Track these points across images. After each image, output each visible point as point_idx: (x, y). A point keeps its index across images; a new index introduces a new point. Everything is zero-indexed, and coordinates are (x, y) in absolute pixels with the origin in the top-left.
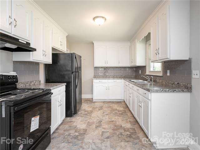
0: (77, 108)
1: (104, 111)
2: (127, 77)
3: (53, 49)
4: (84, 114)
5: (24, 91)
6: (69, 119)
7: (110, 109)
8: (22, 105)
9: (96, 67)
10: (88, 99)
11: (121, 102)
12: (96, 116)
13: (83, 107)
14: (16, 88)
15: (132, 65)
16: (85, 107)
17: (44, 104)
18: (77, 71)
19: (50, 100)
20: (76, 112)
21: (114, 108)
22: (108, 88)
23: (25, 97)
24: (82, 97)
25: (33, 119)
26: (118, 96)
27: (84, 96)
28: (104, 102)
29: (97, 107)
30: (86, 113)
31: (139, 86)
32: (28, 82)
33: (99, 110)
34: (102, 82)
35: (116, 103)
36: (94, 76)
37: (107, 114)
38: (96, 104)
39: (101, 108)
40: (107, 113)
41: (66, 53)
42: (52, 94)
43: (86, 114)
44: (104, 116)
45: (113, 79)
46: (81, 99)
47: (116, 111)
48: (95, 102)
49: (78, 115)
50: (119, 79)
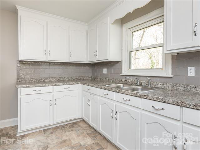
22: (53, 102)
34: (39, 92)
50: (75, 83)
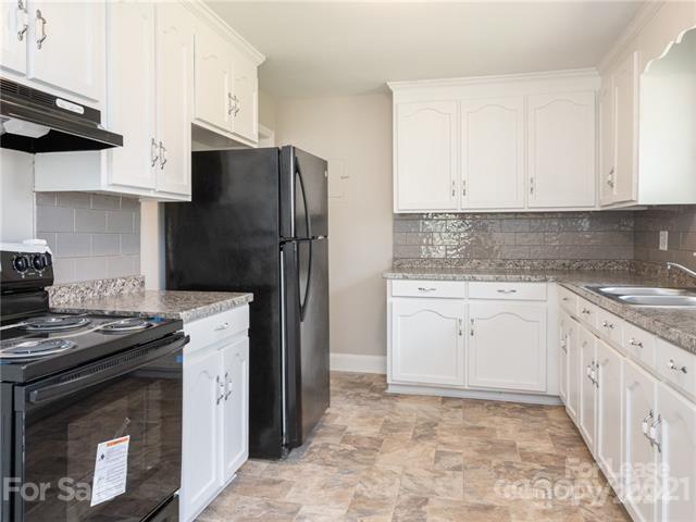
0: (305, 422)
1: (441, 448)
2: (578, 269)
3: (198, 133)
4: (337, 454)
5: (74, 320)
6: (268, 469)
7: (476, 442)
8: (58, 381)
9: (403, 216)
10: (362, 376)
11: (540, 407)
12: (399, 471)
13: (336, 416)
14: (44, 309)
15: (615, 199)
16: (344, 414)
17: (152, 386)
18: (302, 234)
19: (180, 371)
20: (300, 436)
21: (499, 436)
22: (465, 327)
23: (74, 347)
24: (332, 368)
25: (102, 448)
26: (526, 375)
27: (341, 362)
28: (445, 399)
29: (405, 425)
30: (350, 447)
31: (644, 321)
32: (94, 283)
33: (417, 438)
34: (433, 294)
35: (514, 410)
36: (395, 259)
37: (458, 468)
38: (401, 404)
39: (428, 430)
40: (460, 460)
41: (255, 146)
42: (187, 340)
43: (349, 455)
44: (444, 475)
45: (497, 280)
46: (324, 375)
47: (507, 457)
48: (396, 396)
49: (310, 453)
50: (533, 278)
